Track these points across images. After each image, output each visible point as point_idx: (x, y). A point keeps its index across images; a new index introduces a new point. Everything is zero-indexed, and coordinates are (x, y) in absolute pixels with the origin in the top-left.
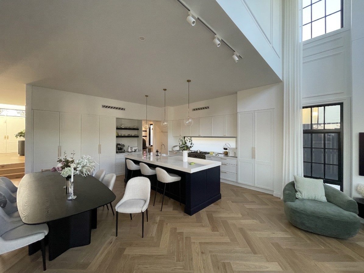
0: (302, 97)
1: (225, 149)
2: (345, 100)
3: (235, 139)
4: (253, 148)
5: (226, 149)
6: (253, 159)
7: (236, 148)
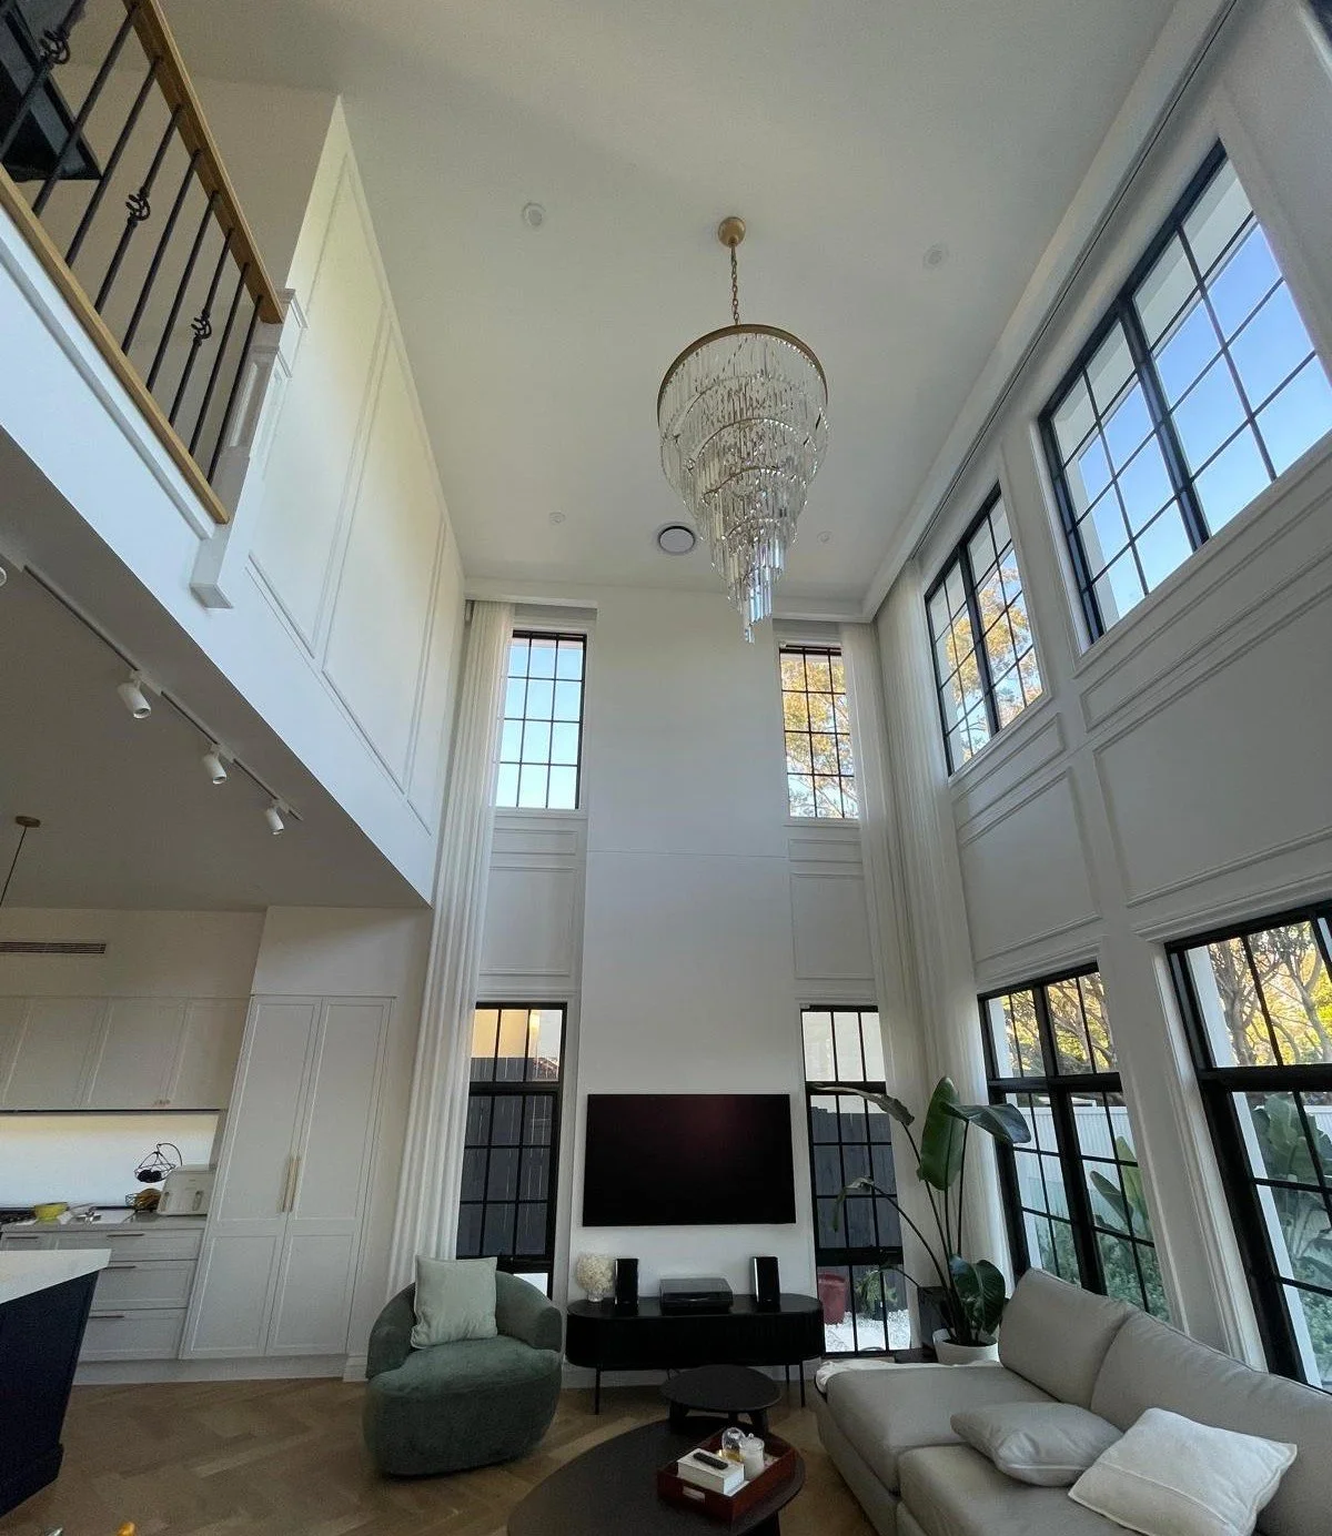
0: (478, 972)
1: (147, 1176)
2: (571, 996)
3: (212, 1120)
4: (291, 1160)
5: (154, 1177)
6: (284, 1214)
7: (213, 1167)
